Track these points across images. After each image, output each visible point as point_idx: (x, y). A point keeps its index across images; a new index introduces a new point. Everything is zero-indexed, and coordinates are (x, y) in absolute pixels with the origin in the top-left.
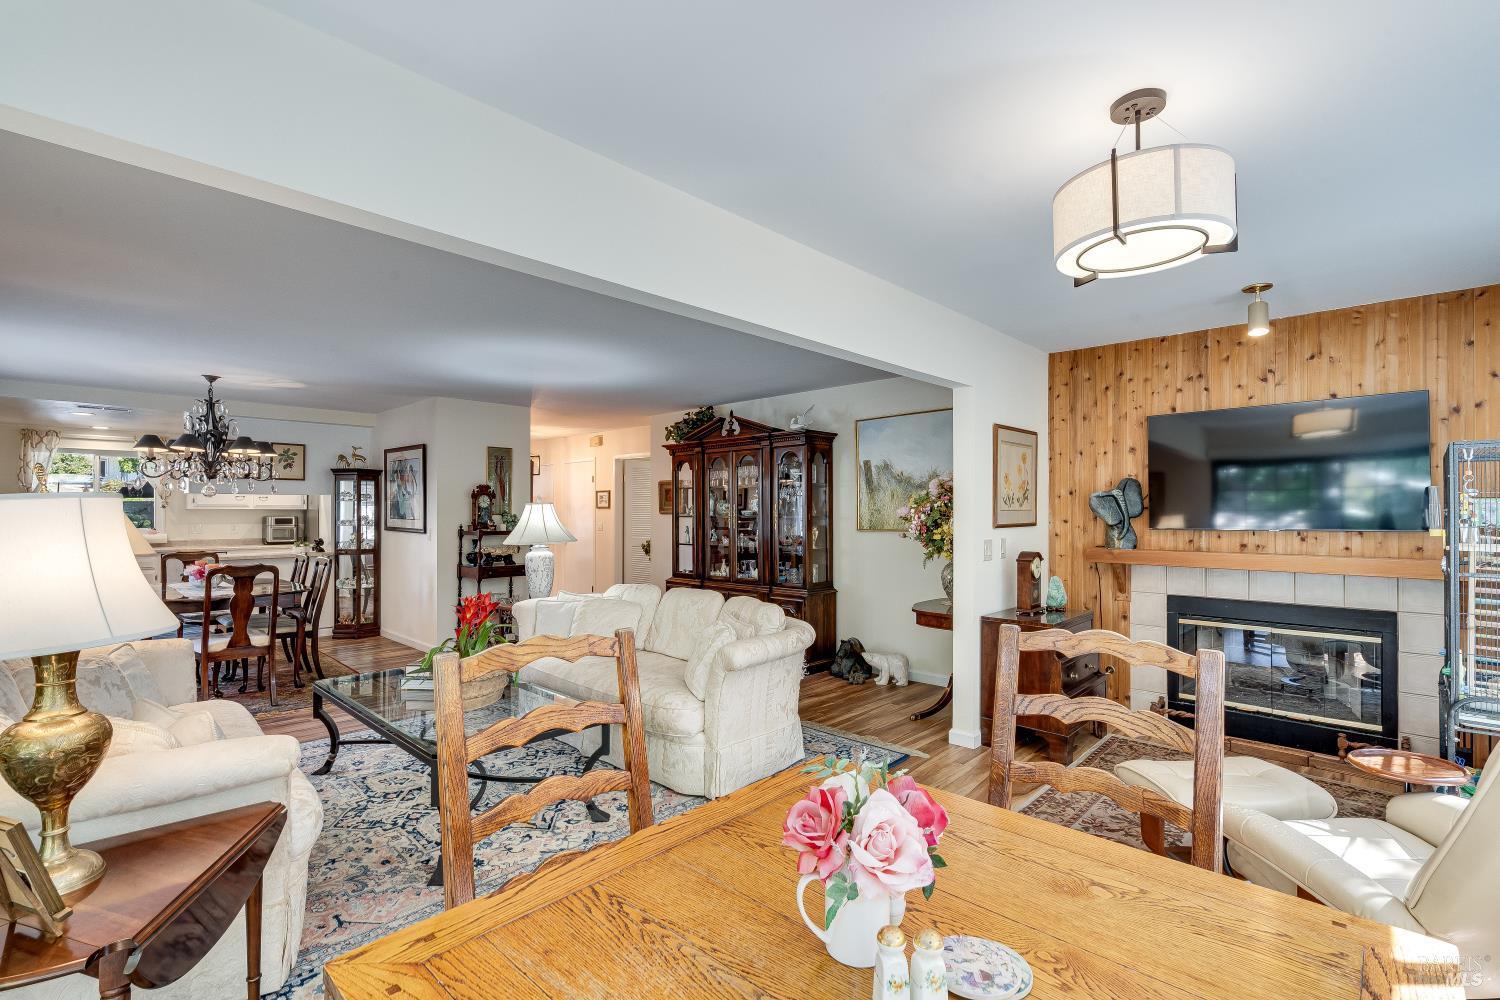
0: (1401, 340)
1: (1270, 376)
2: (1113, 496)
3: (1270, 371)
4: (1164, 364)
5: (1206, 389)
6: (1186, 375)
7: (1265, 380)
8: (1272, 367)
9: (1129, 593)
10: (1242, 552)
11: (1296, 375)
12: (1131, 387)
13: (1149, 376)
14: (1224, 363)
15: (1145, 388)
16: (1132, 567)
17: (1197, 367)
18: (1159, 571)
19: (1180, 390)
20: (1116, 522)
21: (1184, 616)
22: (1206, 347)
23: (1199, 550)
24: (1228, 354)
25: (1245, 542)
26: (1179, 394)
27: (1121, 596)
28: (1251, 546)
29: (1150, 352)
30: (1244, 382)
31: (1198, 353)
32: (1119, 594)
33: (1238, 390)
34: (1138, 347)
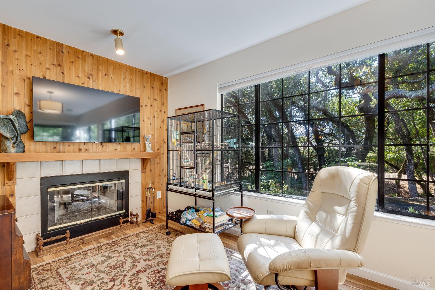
0: (130, 79)
1: (90, 76)
2: (11, 120)
3: (91, 75)
4: (39, 51)
5: (63, 73)
6: (51, 62)
7: (89, 78)
8: (92, 73)
9: (15, 180)
10: (79, 152)
11: (100, 80)
12: (16, 55)
13: (29, 54)
14: (71, 64)
15: (26, 60)
16: (17, 164)
17: (58, 60)
18: (36, 165)
19: (48, 69)
20: (13, 136)
21: (50, 187)
22: (62, 52)
23: (59, 152)
24: (73, 60)
25: (81, 148)
26: (48, 71)
27: (10, 183)
28: (83, 150)
29: (29, 41)
30: (80, 75)
31: (58, 54)
32: (7, 181)
33: (77, 78)
34: (21, 35)
